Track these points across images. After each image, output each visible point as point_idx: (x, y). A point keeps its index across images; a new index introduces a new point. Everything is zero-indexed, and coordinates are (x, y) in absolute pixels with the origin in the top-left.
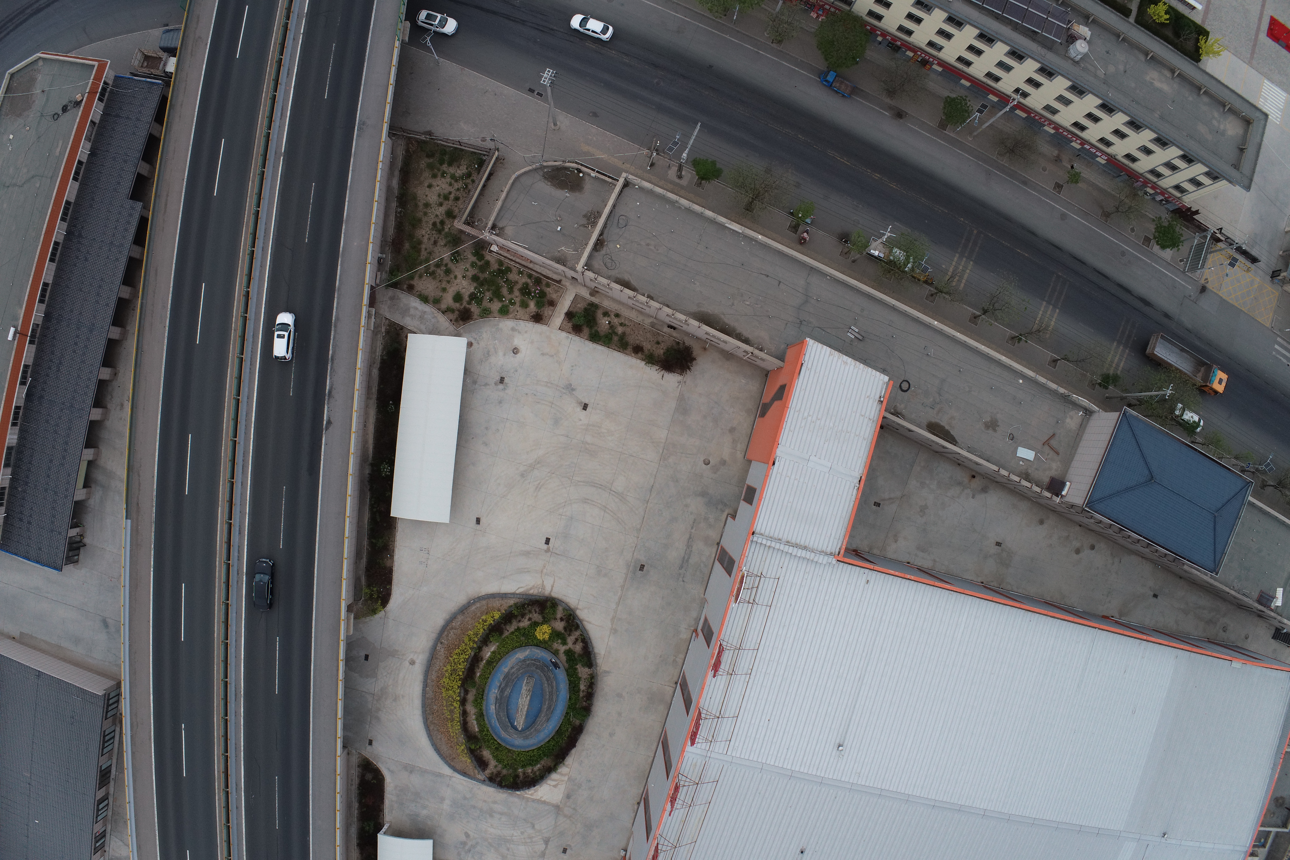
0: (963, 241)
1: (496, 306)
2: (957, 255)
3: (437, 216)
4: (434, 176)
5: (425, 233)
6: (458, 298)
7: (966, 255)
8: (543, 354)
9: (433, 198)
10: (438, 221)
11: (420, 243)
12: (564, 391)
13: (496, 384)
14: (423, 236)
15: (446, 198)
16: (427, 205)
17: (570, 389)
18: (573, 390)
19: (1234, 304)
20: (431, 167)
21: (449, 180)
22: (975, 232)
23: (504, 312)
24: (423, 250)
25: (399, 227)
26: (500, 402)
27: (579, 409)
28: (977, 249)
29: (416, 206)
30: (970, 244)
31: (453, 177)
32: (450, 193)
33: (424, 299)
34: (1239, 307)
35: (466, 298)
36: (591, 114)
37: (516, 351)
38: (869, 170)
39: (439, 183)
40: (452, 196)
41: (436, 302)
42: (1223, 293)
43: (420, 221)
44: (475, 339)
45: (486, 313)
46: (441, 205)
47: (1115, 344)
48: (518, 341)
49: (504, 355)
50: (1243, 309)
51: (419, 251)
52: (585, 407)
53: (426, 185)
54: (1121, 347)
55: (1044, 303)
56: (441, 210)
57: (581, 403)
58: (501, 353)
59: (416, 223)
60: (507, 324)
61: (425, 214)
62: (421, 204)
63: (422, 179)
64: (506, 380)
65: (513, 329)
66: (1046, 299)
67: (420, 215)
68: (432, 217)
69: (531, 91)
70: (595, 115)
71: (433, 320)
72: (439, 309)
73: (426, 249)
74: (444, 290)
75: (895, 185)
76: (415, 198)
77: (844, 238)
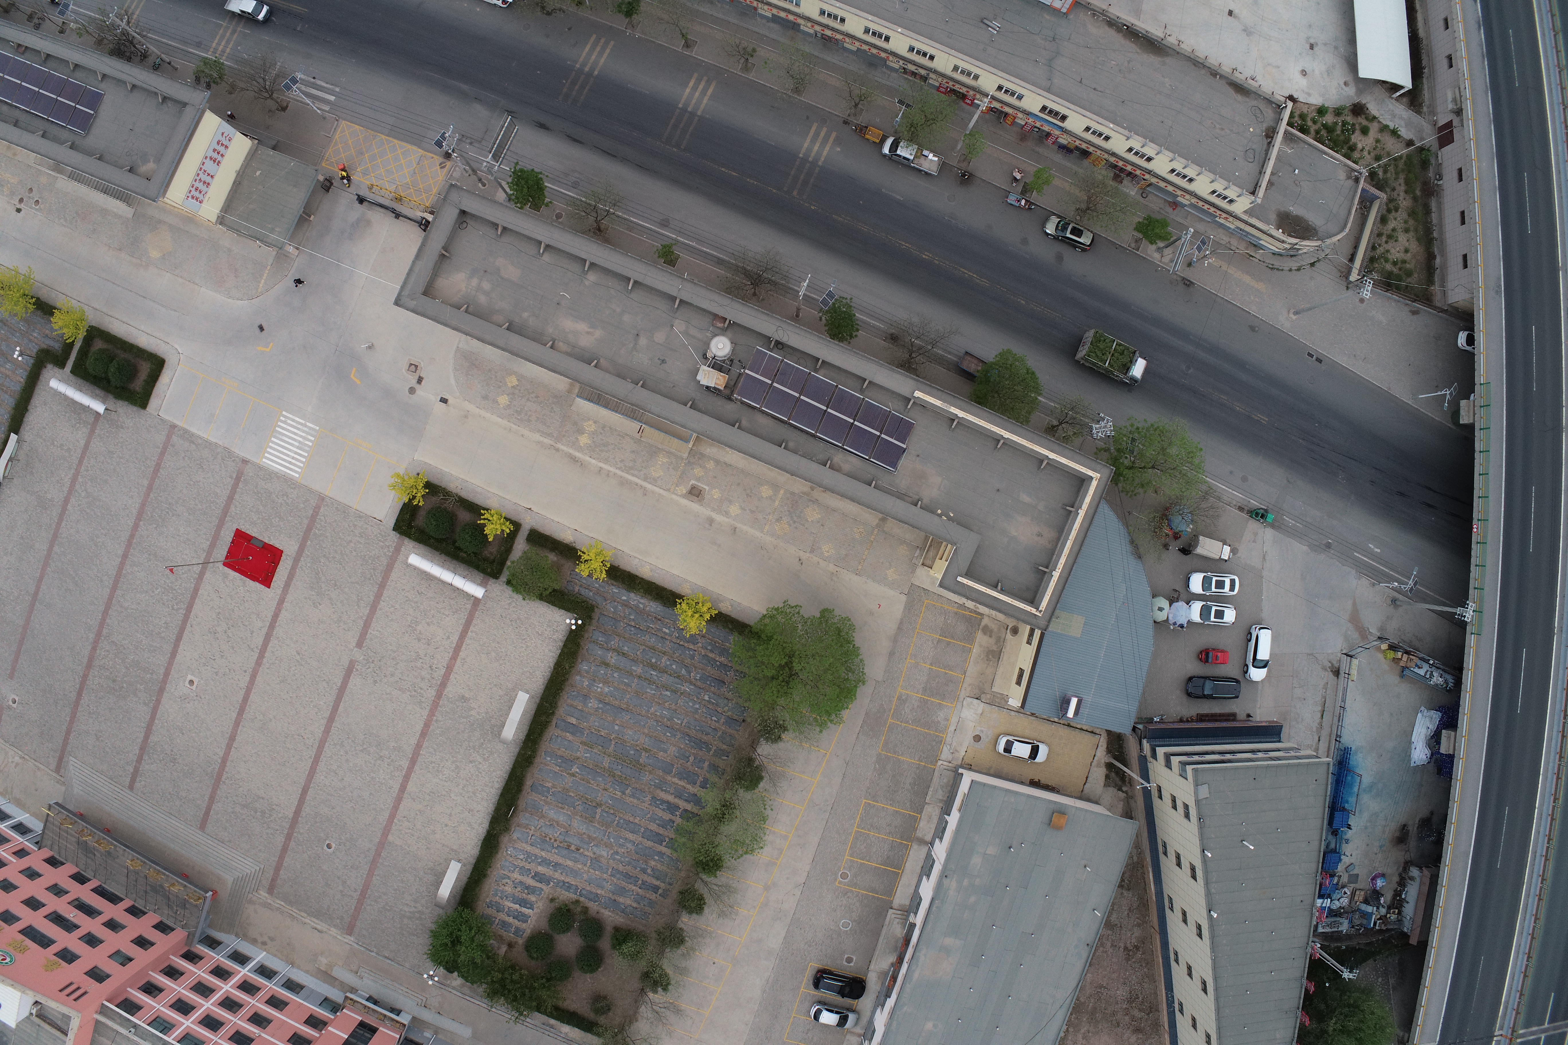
0: (812, 180)
1: (1329, 119)
2: (820, 163)
3: (1395, 219)
4: (1404, 262)
5: (1405, 202)
6: (1365, 131)
7: (808, 165)
8: (1279, 67)
9: (1402, 238)
10: (1393, 213)
11: (1406, 192)
12: (1252, 30)
13: (1317, 44)
14: (1405, 199)
15: (1390, 237)
16: (1407, 231)
17: (1248, 32)
18: (1244, 30)
19: (399, 142)
20: (1409, 274)
21: (1390, 257)
22: (795, 193)
23: (1321, 111)
24: (1403, 185)
25: (1428, 211)
26: (1310, 26)
27: (1236, 11)
28: (793, 173)
29: (1416, 230)
30: (802, 177)
31: (1387, 261)
32: (1386, 242)
33: (1394, 133)
34: (391, 139)
35: (1358, 132)
36: (1257, 329)
37: (1304, 73)
38: (937, 262)
39: (1398, 255)
40: (1384, 239)
41: (1384, 128)
42: (415, 152)
43: (1409, 216)
44: (1342, 89)
45: (1338, 112)
46: (1394, 230)
47: (596, 73)
48: (1303, 82)
49: (1313, 71)
50: (383, 137)
51: (1407, 182)
52: (1230, 13)
53: (1409, 254)
54: (587, 69)
55: (699, 113)
56: (1391, 224)
57: (1235, 17)
58: (1317, 72)
59: (1412, 213)
60: (1316, 100)
61: (1406, 222)
62: (1412, 234)
63: (1414, 262)
64: (1308, 47)
65: (1309, 95)
66: (697, 118)
67: (1411, 222)
68: (1399, 219)
69: (1319, 361)
70: (1252, 328)
71: (1383, 112)
72: (1379, 122)
73: (1400, 185)
74: (1378, 141)
75: (903, 245)
76: (1418, 240)
77: (966, 178)
